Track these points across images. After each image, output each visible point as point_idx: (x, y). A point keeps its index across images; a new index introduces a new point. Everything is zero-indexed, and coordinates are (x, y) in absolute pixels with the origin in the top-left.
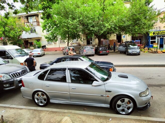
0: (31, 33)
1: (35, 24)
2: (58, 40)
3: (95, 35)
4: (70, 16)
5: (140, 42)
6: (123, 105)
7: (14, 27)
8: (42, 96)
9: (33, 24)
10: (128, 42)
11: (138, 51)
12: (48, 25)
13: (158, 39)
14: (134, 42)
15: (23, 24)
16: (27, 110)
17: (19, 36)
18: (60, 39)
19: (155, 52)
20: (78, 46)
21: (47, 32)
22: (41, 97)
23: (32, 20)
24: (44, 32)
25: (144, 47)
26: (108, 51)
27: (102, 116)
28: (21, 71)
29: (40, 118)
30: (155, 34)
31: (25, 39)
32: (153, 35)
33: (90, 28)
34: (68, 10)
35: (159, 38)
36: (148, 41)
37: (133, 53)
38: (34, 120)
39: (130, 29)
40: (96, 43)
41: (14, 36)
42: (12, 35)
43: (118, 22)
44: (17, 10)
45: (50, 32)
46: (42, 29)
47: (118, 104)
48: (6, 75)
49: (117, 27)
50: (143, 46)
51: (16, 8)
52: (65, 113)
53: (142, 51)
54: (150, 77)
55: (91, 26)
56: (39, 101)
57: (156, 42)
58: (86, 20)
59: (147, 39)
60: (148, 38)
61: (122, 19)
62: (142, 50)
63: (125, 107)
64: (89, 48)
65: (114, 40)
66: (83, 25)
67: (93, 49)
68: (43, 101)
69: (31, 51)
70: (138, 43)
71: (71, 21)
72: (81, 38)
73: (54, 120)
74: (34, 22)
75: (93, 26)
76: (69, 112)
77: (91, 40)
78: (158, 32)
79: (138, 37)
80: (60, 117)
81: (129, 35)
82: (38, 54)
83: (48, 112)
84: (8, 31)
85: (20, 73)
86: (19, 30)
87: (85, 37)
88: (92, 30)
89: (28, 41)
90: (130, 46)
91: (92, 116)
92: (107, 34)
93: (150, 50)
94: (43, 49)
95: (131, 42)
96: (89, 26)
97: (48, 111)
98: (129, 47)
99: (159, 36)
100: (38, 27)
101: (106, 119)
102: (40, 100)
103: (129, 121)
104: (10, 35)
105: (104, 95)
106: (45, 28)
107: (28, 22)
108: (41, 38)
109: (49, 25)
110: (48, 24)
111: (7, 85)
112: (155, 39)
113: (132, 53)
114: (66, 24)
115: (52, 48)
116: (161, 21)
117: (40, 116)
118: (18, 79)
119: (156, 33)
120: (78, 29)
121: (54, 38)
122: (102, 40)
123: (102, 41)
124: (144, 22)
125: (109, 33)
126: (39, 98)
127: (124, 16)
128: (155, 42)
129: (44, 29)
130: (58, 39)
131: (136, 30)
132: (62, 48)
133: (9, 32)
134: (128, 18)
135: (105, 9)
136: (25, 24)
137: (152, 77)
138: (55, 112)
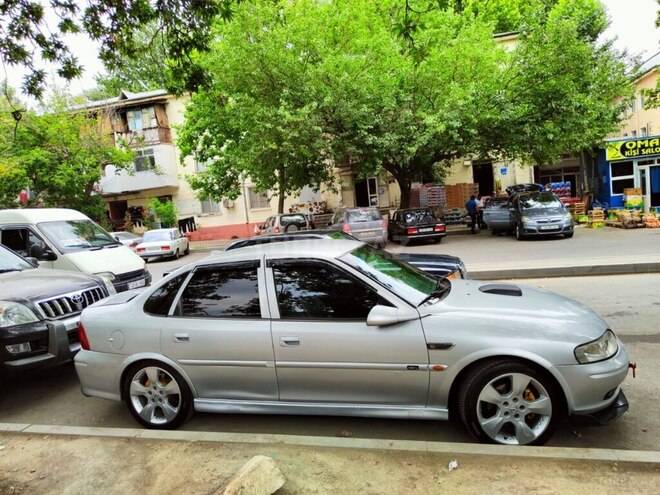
0: (138, 170)
1: (154, 135)
2: (239, 193)
3: (387, 166)
4: (286, 91)
5: (569, 188)
6: (506, 403)
7: (72, 148)
8: (159, 385)
9: (144, 139)
10: (522, 186)
11: (565, 219)
12: (201, 134)
13: (643, 172)
14: (548, 190)
15: (105, 140)
16: (98, 441)
17: (92, 182)
18: (250, 189)
19: (632, 222)
20: (321, 214)
21: (200, 164)
22: (155, 388)
23: (139, 122)
24: (185, 162)
25: (590, 207)
26: (439, 227)
27: (415, 454)
28: (80, 293)
29: (149, 470)
30: (627, 153)
31: (115, 195)
32: (623, 157)
33: (365, 136)
34: (275, 70)
35: (647, 168)
36: (600, 181)
37: (543, 228)
38: (123, 478)
39: (524, 133)
40: (393, 199)
41: (71, 182)
42: (61, 182)
43: (474, 106)
44: (74, 60)
45: (210, 162)
46: (179, 152)
47: (482, 403)
48: (18, 304)
49: (473, 126)
50: (583, 204)
51: (68, 55)
52: (258, 444)
53: (579, 223)
54: (620, 310)
55: (369, 131)
56: (149, 405)
57: (637, 184)
58: (349, 105)
59: (597, 175)
60: (600, 170)
61: (488, 97)
62: (581, 220)
63: (517, 416)
64: (362, 218)
65: (464, 184)
66: (338, 126)
67: (380, 222)
68: (166, 405)
69: (137, 239)
70: (562, 193)
71: (287, 113)
72: (332, 178)
73: (207, 474)
74: (150, 128)
75: (377, 131)
76: (272, 442)
77: (373, 191)
78: (640, 143)
79: (560, 170)
80: (232, 462)
81: (522, 164)
82: (163, 248)
83: (184, 447)
84: (48, 165)
85: (75, 301)
86: (92, 160)
87: (349, 179)
88: (374, 146)
89: (125, 203)
90: (531, 202)
91: (371, 456)
92: (433, 161)
93: (611, 217)
94: (185, 231)
95: (532, 188)
96: (359, 129)
97: (181, 441)
98: (528, 206)
99: (648, 159)
100: (164, 147)
101: (433, 464)
102: (153, 400)
103: (537, 468)
104: (57, 180)
105: (420, 366)
106: (188, 147)
107: (127, 131)
108: (177, 188)
109: (206, 138)
110: (201, 130)
111: (22, 346)
112: (631, 173)
113: (540, 231)
114: (268, 125)
115: (219, 228)
116: (649, 101)
117: (149, 464)
118: (69, 323)
119: (634, 146)
120: (318, 143)
121: (227, 187)
122: (415, 186)
123: (417, 193)
124: (578, 105)
125: (443, 157)
126: (150, 393)
127: (498, 82)
128: (630, 183)
129: (186, 153)
130: (242, 191)
131: (551, 136)
132: (258, 224)
133: (52, 169)
134: (515, 91)
135: (411, 25)
136: (114, 138)
137: (626, 310)
138: (215, 445)
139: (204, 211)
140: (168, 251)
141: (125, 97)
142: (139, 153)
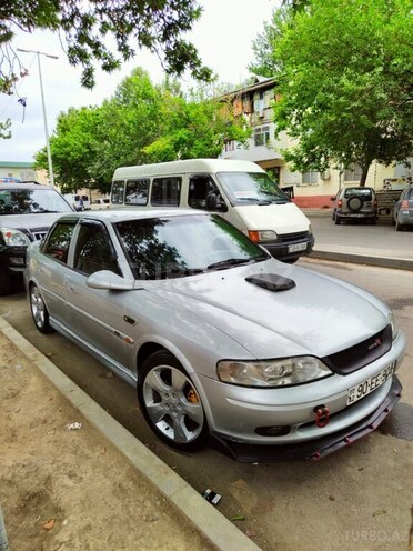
0: (257, 145)
6: (167, 395)
9: (263, 117)
23: (262, 102)
48: (22, 233)
74: (268, 110)
105: (120, 333)
107: (252, 111)
115: (313, 197)
139: (303, 182)
141: (257, 81)
142: (259, 130)
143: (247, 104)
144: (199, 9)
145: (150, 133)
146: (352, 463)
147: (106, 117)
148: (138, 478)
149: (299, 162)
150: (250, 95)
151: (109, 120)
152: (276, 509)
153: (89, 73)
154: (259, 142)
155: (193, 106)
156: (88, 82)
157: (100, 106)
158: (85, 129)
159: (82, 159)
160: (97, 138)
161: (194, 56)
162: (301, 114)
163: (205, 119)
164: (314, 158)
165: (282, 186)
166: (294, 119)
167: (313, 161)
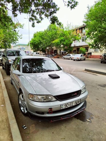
17: (71, 44)
23: (85, 30)
107: (82, 33)
139: (95, 51)
140: (78, 59)
141: (84, 25)
142: (83, 37)
143: (81, 31)
144: (59, 8)
145: (55, 38)
146: (64, 125)
147: (44, 34)
148: (7, 119)
149: (93, 46)
150: (81, 28)
151: (45, 35)
152: (38, 133)
153: (33, 24)
154: (83, 41)
155: (66, 31)
156: (33, 26)
157: (44, 31)
158: (40, 37)
159: (38, 44)
160: (42, 39)
161: (57, 20)
162: (94, 33)
163: (69, 35)
164: (96, 45)
165: (89, 52)
166: (92, 35)
167: (97, 45)
